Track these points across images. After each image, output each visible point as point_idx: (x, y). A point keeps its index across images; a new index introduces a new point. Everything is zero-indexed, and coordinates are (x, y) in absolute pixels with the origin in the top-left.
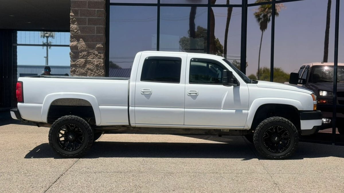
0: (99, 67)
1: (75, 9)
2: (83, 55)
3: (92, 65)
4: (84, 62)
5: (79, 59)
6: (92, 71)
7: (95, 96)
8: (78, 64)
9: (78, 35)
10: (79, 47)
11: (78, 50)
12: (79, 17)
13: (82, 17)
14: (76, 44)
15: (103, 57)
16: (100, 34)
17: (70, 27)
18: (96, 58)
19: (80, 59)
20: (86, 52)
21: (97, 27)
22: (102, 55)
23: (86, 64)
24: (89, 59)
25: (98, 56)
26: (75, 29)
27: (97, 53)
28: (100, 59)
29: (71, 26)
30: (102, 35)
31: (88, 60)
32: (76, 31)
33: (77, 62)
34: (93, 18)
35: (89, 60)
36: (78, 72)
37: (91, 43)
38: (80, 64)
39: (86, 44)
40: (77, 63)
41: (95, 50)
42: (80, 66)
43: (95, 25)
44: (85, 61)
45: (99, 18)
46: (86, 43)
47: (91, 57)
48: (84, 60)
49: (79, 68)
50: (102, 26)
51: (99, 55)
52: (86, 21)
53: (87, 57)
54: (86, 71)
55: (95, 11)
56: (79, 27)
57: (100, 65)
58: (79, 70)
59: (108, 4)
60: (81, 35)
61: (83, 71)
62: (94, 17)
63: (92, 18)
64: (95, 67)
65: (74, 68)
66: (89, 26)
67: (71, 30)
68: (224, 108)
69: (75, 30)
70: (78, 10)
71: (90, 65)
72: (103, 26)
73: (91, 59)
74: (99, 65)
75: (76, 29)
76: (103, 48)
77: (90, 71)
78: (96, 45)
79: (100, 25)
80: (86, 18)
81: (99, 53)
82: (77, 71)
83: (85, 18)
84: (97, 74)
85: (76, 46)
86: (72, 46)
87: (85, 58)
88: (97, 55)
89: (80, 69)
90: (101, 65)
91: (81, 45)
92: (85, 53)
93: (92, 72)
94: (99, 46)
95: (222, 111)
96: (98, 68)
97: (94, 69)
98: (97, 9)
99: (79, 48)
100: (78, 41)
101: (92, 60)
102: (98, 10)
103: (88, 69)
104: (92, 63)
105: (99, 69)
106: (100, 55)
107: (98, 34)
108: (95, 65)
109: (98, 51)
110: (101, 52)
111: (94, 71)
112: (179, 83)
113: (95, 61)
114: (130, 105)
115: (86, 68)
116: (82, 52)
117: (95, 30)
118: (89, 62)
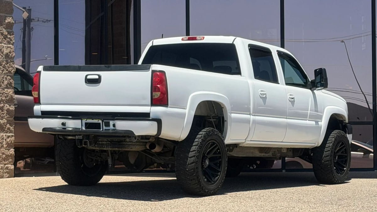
0: (9, 58)
7: (227, 97)
18: (4, 41)
22: (13, 38)
25: (7, 37)
27: (7, 33)
28: (10, 45)
41: (4, 27)
57: (11, 55)
64: (4, 58)
74: (9, 55)
78: (5, 19)
81: (9, 33)
84: (7, 70)
90: (12, 55)
94: (9, 21)
95: (308, 122)
96: (8, 61)
97: (3, 62)
106: (10, 36)
108: (5, 54)
109: (8, 29)
110: (11, 32)
111: (3, 65)
112: (279, 84)
113: (4, 47)
114: (251, 113)
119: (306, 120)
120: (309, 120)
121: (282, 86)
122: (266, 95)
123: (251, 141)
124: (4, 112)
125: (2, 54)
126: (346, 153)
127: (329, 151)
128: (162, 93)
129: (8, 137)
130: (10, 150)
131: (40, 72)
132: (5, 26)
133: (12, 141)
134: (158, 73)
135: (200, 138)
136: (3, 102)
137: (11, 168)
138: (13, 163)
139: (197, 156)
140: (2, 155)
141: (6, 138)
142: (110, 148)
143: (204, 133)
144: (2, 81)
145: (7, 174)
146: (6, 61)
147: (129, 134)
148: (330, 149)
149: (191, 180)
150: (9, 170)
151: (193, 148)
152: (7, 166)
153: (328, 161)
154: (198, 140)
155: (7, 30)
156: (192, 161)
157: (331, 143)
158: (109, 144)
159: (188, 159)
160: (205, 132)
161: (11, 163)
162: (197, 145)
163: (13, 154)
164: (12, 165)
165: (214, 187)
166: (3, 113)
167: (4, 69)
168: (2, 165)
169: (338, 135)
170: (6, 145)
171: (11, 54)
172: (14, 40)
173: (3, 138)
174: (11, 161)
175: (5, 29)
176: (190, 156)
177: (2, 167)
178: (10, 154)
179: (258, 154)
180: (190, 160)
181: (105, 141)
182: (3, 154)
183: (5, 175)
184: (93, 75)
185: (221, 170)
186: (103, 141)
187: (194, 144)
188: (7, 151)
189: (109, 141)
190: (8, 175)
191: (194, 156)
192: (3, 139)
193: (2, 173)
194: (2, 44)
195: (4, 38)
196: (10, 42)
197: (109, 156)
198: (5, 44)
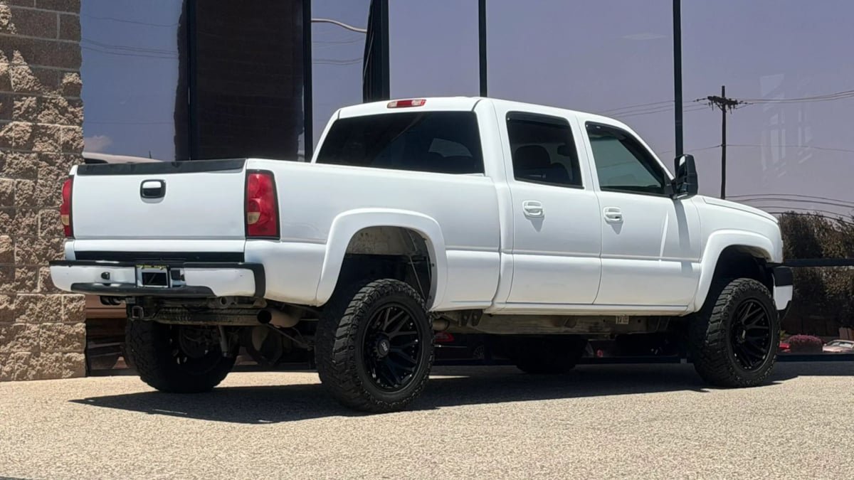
0: (72, 151)
2: (25, 106)
3: (51, 143)
4: (30, 130)
5: (13, 120)
6: (50, 165)
7: (435, 218)
8: (11, 138)
9: (9, 38)
10: (12, 79)
11: (10, 89)
14: (5, 68)
15: (83, 118)
16: (70, 41)
18: (61, 119)
19: (17, 123)
20: (35, 98)
21: (64, 15)
22: (80, 112)
23: (35, 137)
24: (43, 122)
25: (67, 111)
26: (2, 15)
27: (66, 104)
28: (73, 125)
30: (77, 43)
31: (39, 124)
32: (5, 22)
33: (7, 132)
35: (43, 127)
36: (10, 164)
37: (48, 67)
38: (19, 138)
39: (34, 72)
40: (9, 133)
41: (60, 93)
42: (17, 143)
43: (56, 9)
44: (32, 127)
46: (31, 66)
47: (48, 115)
48: (30, 124)
49: (15, 153)
51: (70, 110)
53: (38, 115)
54: (35, 164)
56: (13, 11)
57: (74, 144)
58: (15, 158)
60: (19, 38)
61: (28, 162)
64: (59, 151)
66: (40, 10)
68: (664, 258)
69: (3, 21)
71: (46, 141)
73: (49, 122)
74: (72, 145)
75: (6, 18)
77: (44, 163)
78: (62, 78)
79: (68, 10)
81: (71, 103)
82: (8, 160)
85: (8, 74)
87: (30, 117)
89: (17, 155)
90: (78, 144)
91: (20, 74)
92: (30, 101)
93: (52, 167)
94: (71, 79)
95: (661, 264)
96: (69, 156)
97: (59, 159)
99: (13, 84)
100: (8, 58)
101: (51, 125)
103: (41, 156)
104: (51, 136)
105: (72, 156)
106: (73, 110)
107: (66, 41)
108: (62, 143)
109: (69, 95)
110: (76, 101)
111: (58, 164)
112: (583, 188)
113: (61, 129)
114: (502, 247)
115: (34, 152)
116: (22, 96)
117: (56, 25)
118: (44, 131)
119: (657, 260)
120: (663, 260)
121: (592, 193)
122: (542, 212)
123: (507, 303)
124: (61, 253)
125: (56, 143)
126: (767, 325)
127: (719, 320)
128: (262, 213)
129: (72, 300)
130: (76, 326)
131: (72, 178)
132: (61, 90)
133: (79, 308)
134: (258, 176)
135: (360, 300)
136: (59, 234)
137: (77, 360)
138: (83, 350)
139: (351, 335)
140: (57, 334)
141: (65, 302)
142: (189, 320)
143: (370, 289)
144: (57, 194)
145: (68, 370)
146: (65, 156)
147: (204, 294)
148: (721, 316)
149: (344, 382)
150: (73, 363)
151: (345, 320)
152: (68, 354)
153: (716, 341)
154: (357, 303)
155: (66, 97)
156: (342, 345)
157: (724, 304)
158: (185, 313)
159: (334, 341)
160: (374, 287)
161: (79, 350)
162: (352, 314)
163: (81, 332)
164: (80, 353)
165: (398, 395)
166: (58, 254)
167: (60, 171)
168: (57, 354)
169: (741, 288)
170: (67, 316)
171: (76, 142)
172: (81, 116)
173: (58, 302)
174: (79, 346)
175: (62, 96)
176: (337, 335)
177: (57, 357)
178: (75, 333)
179: (550, 329)
180: (338, 343)
181: (179, 308)
182: (60, 332)
183: (64, 373)
184: (152, 182)
185: (419, 363)
186: (176, 308)
187: (348, 311)
188: (70, 326)
189: (186, 308)
190: (72, 373)
191: (346, 335)
192: (60, 304)
193: (58, 369)
194: (56, 125)
195: (60, 114)
196: (75, 121)
197: (220, 336)
198: (62, 124)
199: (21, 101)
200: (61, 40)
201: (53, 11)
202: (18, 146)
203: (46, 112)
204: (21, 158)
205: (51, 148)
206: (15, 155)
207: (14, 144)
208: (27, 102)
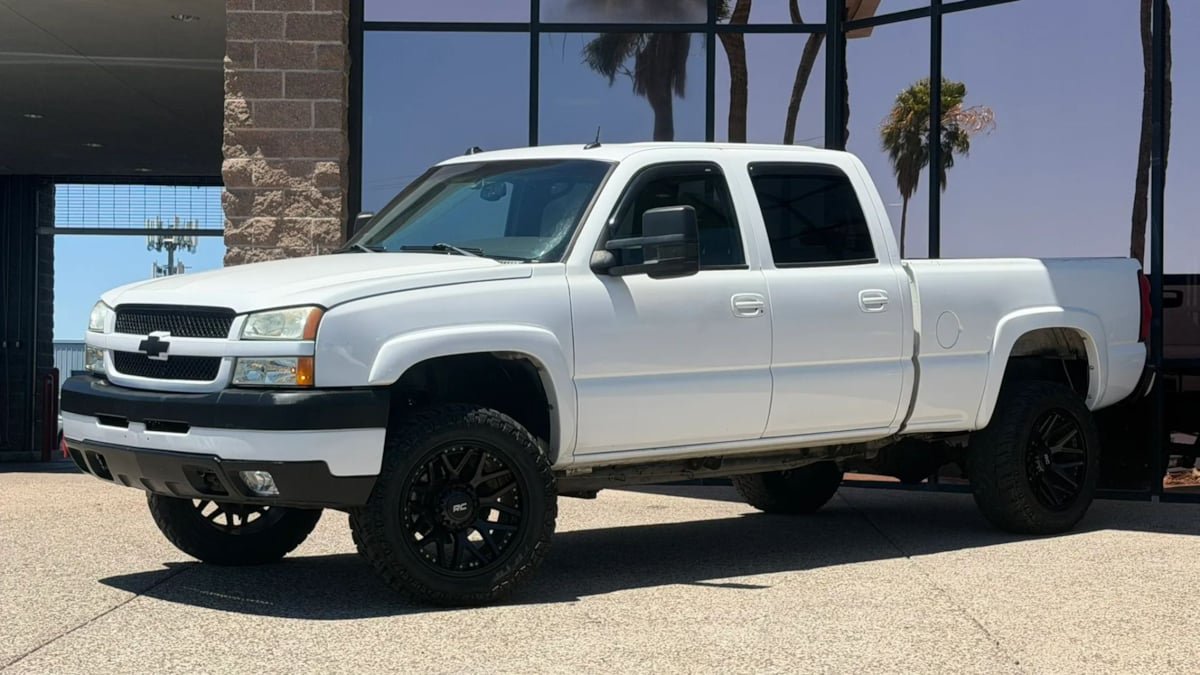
0: (325, 245)
1: (243, 41)
2: (268, 200)
3: (300, 238)
4: (273, 225)
5: (254, 216)
8: (251, 235)
9: (251, 132)
10: (254, 174)
11: (252, 185)
12: (256, 70)
13: (266, 70)
14: (244, 164)
15: (340, 209)
16: (327, 129)
17: (226, 105)
18: (313, 211)
19: (257, 218)
20: (280, 192)
21: (320, 103)
22: (337, 203)
23: (280, 232)
24: (291, 215)
25: (321, 203)
26: (240, 110)
27: (319, 196)
28: (329, 216)
29: (227, 101)
30: (337, 130)
31: (286, 218)
32: (243, 117)
33: (246, 228)
34: (305, 74)
35: (290, 221)
36: (250, 261)
37: (297, 159)
38: (259, 234)
40: (249, 230)
41: (312, 185)
42: (258, 239)
43: (312, 98)
44: (276, 222)
45: (324, 72)
46: (278, 159)
47: (298, 208)
48: (274, 218)
49: (256, 249)
50: (336, 101)
51: (324, 201)
52: (281, 85)
53: (284, 209)
55: (311, 48)
56: (256, 105)
57: (329, 237)
58: (254, 255)
59: (356, 27)
60: (260, 132)
61: (269, 257)
62: (307, 68)
63: (300, 74)
64: (309, 245)
65: (236, 250)
66: (290, 100)
67: (226, 113)
69: (240, 116)
70: (252, 45)
71: (295, 236)
72: (338, 101)
73: (298, 216)
74: (324, 238)
75: (245, 113)
76: (339, 178)
78: (315, 168)
79: (327, 97)
80: (281, 73)
81: (325, 194)
82: (247, 257)
83: (276, 73)
85: (245, 169)
86: (231, 172)
87: (275, 212)
88: (317, 203)
89: (257, 252)
90: (333, 237)
91: (263, 168)
92: (276, 195)
94: (323, 169)
96: (322, 249)
97: (308, 253)
98: (318, 43)
99: (254, 179)
100: (249, 154)
101: (299, 219)
102: (321, 46)
103: (287, 251)
104: (299, 230)
105: (325, 249)
106: (328, 201)
107: (322, 130)
108: (312, 236)
109: (323, 186)
110: (333, 191)
113: (313, 222)
115: (279, 248)
116: (265, 191)
117: (310, 114)
118: (291, 225)
125: (307, 236)
146: (316, 250)
155: (322, 189)
171: (331, 235)
172: (338, 207)
175: (316, 187)
194: (306, 218)
195: (312, 206)
196: (331, 212)
198: (316, 217)
199: (263, 196)
200: (316, 129)
201: (306, 100)
202: (258, 242)
203: (296, 205)
204: (261, 255)
205: (299, 242)
206: (254, 252)
207: (253, 240)
208: (270, 197)
